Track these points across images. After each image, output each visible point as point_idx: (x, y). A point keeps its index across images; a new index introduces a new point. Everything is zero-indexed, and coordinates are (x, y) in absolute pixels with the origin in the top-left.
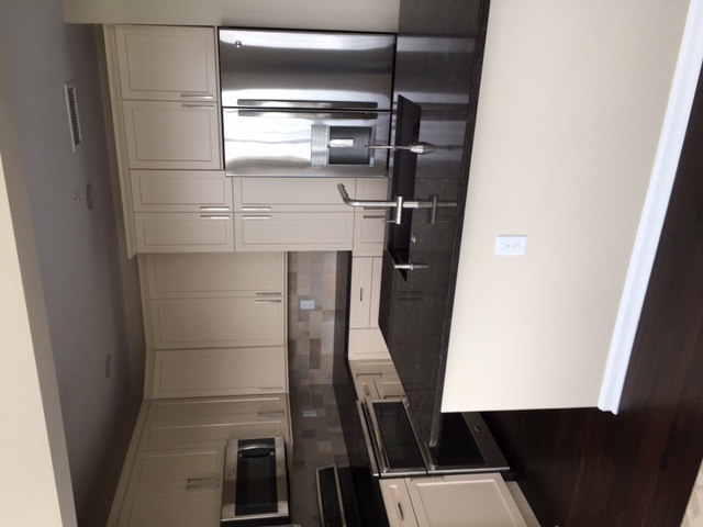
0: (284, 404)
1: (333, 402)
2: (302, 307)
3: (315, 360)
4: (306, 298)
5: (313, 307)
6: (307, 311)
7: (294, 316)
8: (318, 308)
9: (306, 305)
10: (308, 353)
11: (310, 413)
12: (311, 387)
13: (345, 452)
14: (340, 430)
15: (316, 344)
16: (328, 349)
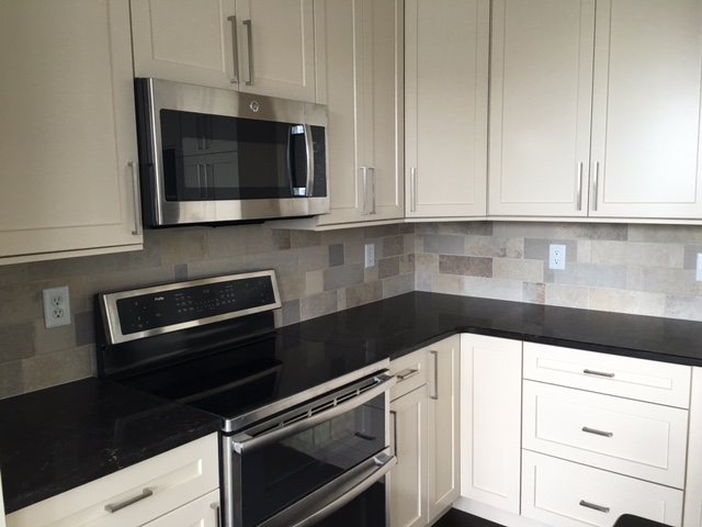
2: (553, 248)
3: (454, 265)
4: (571, 255)
5: (552, 266)
7: (537, 233)
8: (550, 275)
9: (557, 255)
10: (467, 254)
11: (369, 256)
12: (411, 257)
15: (484, 268)
16: (473, 287)
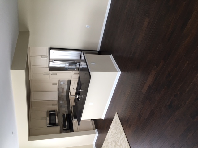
0: (57, 103)
1: (66, 100)
3: (63, 92)
6: (62, 84)
7: (59, 85)
10: (61, 90)
11: (61, 102)
13: (67, 110)
14: (67, 106)
15: (63, 89)
16: (65, 90)
